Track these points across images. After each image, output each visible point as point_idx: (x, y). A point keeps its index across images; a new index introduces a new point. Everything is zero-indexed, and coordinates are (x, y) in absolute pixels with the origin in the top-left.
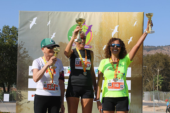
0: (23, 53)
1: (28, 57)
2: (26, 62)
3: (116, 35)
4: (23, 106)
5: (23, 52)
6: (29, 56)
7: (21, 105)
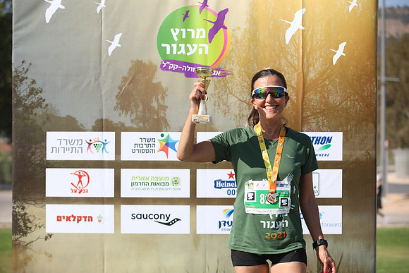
0: (29, 96)
1: (44, 105)
2: (39, 122)
3: (299, 38)
4: (31, 247)
5: (28, 91)
6: (45, 103)
7: (26, 247)
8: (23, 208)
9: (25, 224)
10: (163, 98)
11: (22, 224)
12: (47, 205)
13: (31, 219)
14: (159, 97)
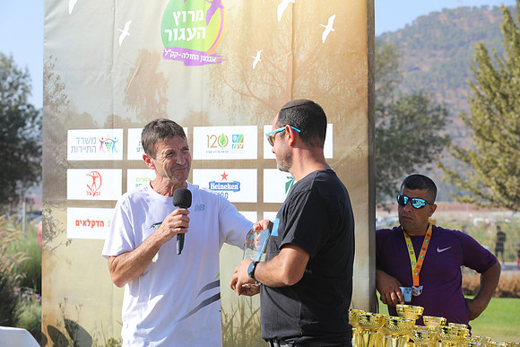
0: (55, 92)
1: (66, 102)
2: (62, 120)
4: (56, 253)
5: (54, 88)
6: (67, 100)
7: (51, 252)
8: (50, 212)
9: (51, 228)
10: (165, 90)
11: (48, 228)
12: (69, 209)
13: (56, 223)
14: (161, 88)
